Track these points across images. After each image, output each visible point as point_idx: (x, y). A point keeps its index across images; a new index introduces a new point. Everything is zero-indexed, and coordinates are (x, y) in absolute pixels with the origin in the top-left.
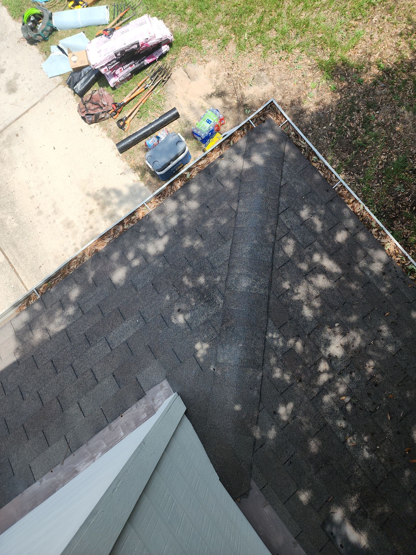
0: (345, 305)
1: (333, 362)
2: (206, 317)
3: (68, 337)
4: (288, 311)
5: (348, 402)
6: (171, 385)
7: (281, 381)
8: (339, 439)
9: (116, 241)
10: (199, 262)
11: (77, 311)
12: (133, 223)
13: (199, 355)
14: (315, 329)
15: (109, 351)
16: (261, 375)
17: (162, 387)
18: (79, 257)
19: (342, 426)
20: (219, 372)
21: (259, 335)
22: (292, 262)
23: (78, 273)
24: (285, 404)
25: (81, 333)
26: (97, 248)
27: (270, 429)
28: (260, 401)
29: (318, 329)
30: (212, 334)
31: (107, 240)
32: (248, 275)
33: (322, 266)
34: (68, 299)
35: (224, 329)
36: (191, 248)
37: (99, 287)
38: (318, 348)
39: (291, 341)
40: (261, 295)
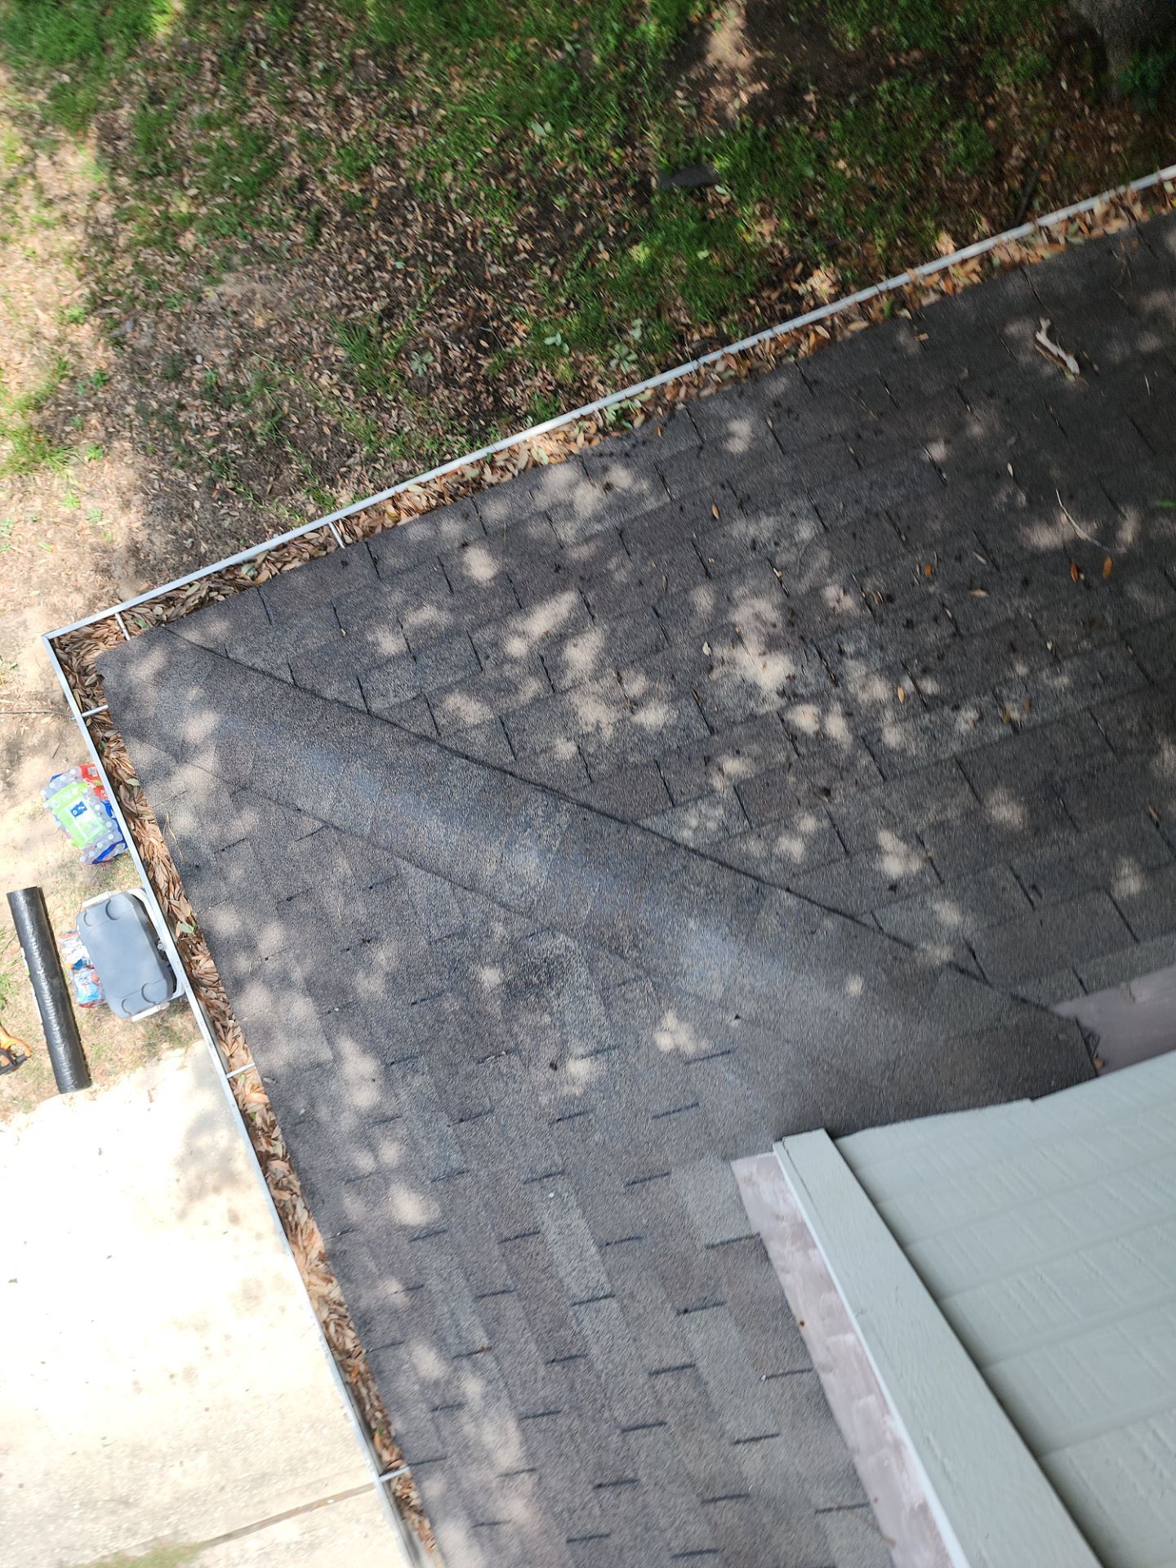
0: (660, 612)
1: (802, 690)
2: (591, 995)
3: (543, 1415)
4: (636, 766)
5: (915, 683)
6: (751, 1151)
7: (812, 843)
8: (1004, 739)
9: (309, 1192)
10: (434, 969)
11: (477, 1368)
12: (273, 1125)
13: (690, 1048)
14: (701, 710)
15: (614, 1304)
16: (785, 894)
17: (749, 1180)
18: (325, 1314)
19: (970, 722)
20: (749, 1008)
21: (676, 865)
22: (507, 715)
23: (369, 1330)
24: (875, 849)
25: (542, 1371)
26: (314, 1254)
27: (933, 913)
28: (852, 918)
29: (705, 701)
30: (642, 991)
31: (302, 1215)
32: (508, 845)
33: (543, 639)
34: (436, 1384)
35: (635, 954)
36: (392, 978)
37: (426, 1280)
38: (753, 717)
39: (718, 782)
40: (569, 826)
